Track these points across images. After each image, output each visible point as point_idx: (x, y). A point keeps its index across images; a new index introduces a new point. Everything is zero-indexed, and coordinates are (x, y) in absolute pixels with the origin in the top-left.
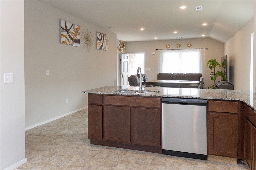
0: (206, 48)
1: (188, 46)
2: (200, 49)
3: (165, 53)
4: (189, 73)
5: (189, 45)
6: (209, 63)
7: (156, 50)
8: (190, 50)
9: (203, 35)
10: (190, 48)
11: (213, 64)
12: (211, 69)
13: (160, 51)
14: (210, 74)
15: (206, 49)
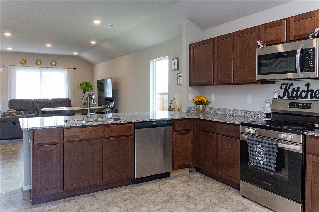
0: (74, 68)
1: (51, 63)
2: (68, 69)
3: (19, 70)
4: (55, 98)
5: (54, 63)
6: (80, 86)
7: (4, 65)
8: (55, 69)
9: (75, 53)
10: (55, 67)
11: (86, 87)
12: (85, 93)
13: (12, 67)
14: (82, 99)
15: (74, 70)
